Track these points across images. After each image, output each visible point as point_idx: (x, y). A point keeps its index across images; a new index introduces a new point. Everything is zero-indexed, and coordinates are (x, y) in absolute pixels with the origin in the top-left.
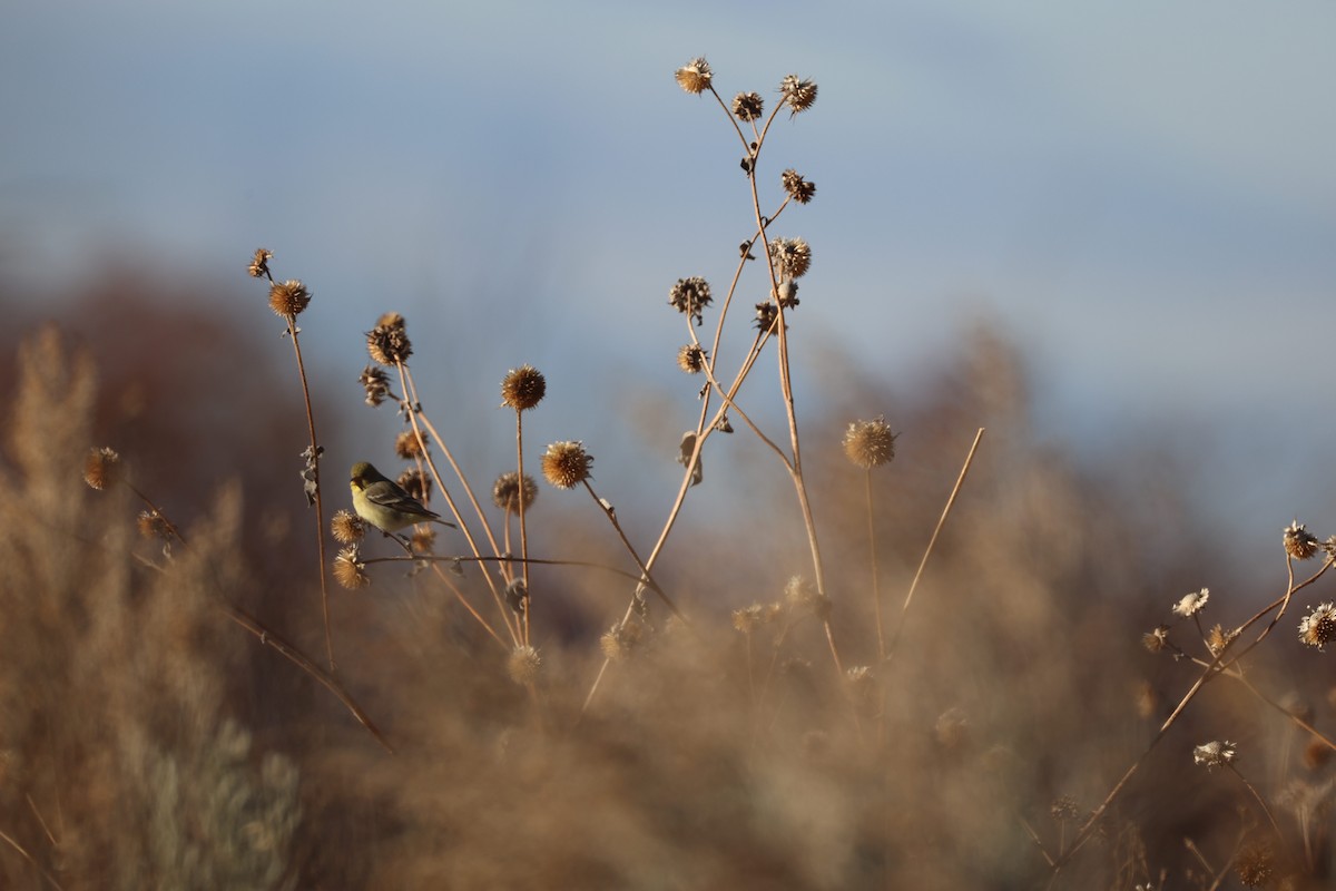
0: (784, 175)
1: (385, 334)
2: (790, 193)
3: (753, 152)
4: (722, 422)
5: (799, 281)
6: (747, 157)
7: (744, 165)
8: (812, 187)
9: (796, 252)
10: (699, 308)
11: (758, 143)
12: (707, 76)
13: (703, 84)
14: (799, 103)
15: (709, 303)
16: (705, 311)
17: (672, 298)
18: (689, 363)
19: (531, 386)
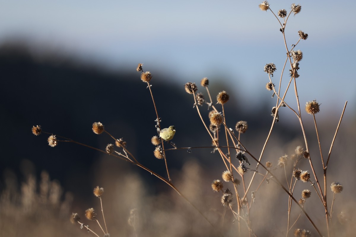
0: (299, 32)
1: (190, 85)
2: (301, 37)
3: (284, 26)
4: (282, 104)
5: (299, 62)
6: (282, 28)
7: (281, 30)
8: (307, 35)
9: (298, 54)
10: (272, 72)
11: (285, 24)
12: (268, 6)
13: (267, 8)
14: (296, 11)
15: (276, 70)
16: (274, 73)
17: (265, 69)
18: (269, 88)
19: (225, 97)
